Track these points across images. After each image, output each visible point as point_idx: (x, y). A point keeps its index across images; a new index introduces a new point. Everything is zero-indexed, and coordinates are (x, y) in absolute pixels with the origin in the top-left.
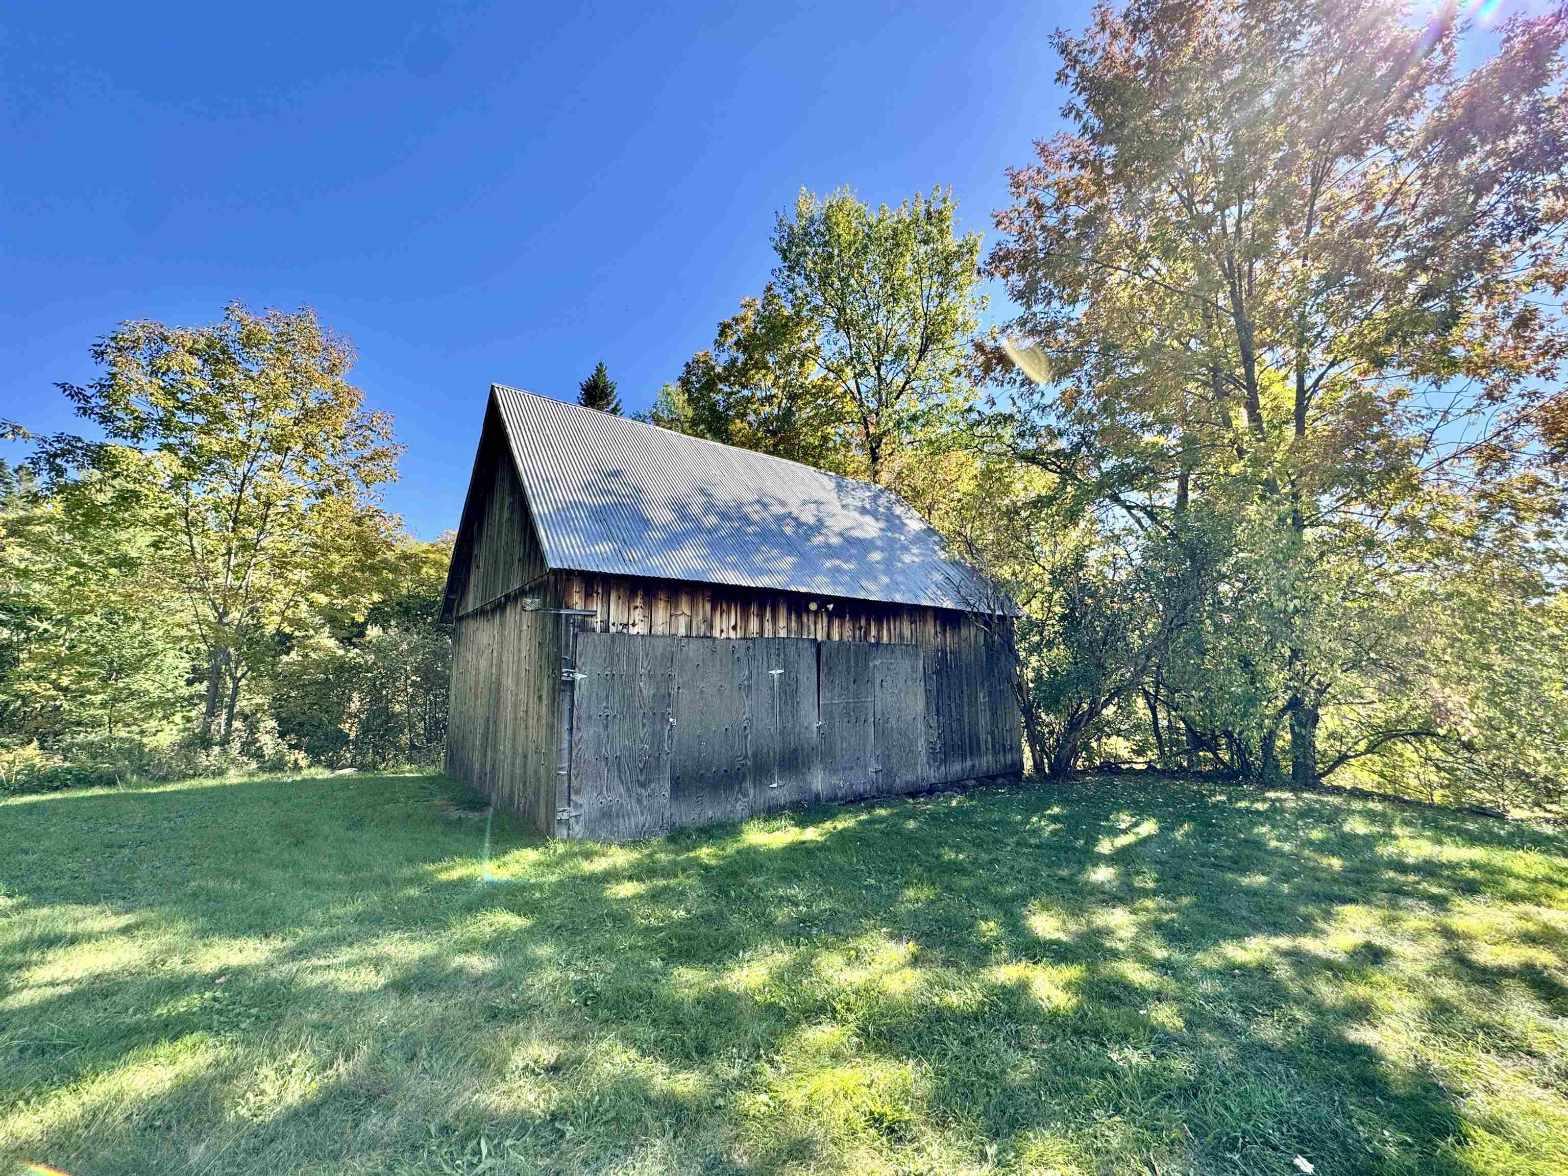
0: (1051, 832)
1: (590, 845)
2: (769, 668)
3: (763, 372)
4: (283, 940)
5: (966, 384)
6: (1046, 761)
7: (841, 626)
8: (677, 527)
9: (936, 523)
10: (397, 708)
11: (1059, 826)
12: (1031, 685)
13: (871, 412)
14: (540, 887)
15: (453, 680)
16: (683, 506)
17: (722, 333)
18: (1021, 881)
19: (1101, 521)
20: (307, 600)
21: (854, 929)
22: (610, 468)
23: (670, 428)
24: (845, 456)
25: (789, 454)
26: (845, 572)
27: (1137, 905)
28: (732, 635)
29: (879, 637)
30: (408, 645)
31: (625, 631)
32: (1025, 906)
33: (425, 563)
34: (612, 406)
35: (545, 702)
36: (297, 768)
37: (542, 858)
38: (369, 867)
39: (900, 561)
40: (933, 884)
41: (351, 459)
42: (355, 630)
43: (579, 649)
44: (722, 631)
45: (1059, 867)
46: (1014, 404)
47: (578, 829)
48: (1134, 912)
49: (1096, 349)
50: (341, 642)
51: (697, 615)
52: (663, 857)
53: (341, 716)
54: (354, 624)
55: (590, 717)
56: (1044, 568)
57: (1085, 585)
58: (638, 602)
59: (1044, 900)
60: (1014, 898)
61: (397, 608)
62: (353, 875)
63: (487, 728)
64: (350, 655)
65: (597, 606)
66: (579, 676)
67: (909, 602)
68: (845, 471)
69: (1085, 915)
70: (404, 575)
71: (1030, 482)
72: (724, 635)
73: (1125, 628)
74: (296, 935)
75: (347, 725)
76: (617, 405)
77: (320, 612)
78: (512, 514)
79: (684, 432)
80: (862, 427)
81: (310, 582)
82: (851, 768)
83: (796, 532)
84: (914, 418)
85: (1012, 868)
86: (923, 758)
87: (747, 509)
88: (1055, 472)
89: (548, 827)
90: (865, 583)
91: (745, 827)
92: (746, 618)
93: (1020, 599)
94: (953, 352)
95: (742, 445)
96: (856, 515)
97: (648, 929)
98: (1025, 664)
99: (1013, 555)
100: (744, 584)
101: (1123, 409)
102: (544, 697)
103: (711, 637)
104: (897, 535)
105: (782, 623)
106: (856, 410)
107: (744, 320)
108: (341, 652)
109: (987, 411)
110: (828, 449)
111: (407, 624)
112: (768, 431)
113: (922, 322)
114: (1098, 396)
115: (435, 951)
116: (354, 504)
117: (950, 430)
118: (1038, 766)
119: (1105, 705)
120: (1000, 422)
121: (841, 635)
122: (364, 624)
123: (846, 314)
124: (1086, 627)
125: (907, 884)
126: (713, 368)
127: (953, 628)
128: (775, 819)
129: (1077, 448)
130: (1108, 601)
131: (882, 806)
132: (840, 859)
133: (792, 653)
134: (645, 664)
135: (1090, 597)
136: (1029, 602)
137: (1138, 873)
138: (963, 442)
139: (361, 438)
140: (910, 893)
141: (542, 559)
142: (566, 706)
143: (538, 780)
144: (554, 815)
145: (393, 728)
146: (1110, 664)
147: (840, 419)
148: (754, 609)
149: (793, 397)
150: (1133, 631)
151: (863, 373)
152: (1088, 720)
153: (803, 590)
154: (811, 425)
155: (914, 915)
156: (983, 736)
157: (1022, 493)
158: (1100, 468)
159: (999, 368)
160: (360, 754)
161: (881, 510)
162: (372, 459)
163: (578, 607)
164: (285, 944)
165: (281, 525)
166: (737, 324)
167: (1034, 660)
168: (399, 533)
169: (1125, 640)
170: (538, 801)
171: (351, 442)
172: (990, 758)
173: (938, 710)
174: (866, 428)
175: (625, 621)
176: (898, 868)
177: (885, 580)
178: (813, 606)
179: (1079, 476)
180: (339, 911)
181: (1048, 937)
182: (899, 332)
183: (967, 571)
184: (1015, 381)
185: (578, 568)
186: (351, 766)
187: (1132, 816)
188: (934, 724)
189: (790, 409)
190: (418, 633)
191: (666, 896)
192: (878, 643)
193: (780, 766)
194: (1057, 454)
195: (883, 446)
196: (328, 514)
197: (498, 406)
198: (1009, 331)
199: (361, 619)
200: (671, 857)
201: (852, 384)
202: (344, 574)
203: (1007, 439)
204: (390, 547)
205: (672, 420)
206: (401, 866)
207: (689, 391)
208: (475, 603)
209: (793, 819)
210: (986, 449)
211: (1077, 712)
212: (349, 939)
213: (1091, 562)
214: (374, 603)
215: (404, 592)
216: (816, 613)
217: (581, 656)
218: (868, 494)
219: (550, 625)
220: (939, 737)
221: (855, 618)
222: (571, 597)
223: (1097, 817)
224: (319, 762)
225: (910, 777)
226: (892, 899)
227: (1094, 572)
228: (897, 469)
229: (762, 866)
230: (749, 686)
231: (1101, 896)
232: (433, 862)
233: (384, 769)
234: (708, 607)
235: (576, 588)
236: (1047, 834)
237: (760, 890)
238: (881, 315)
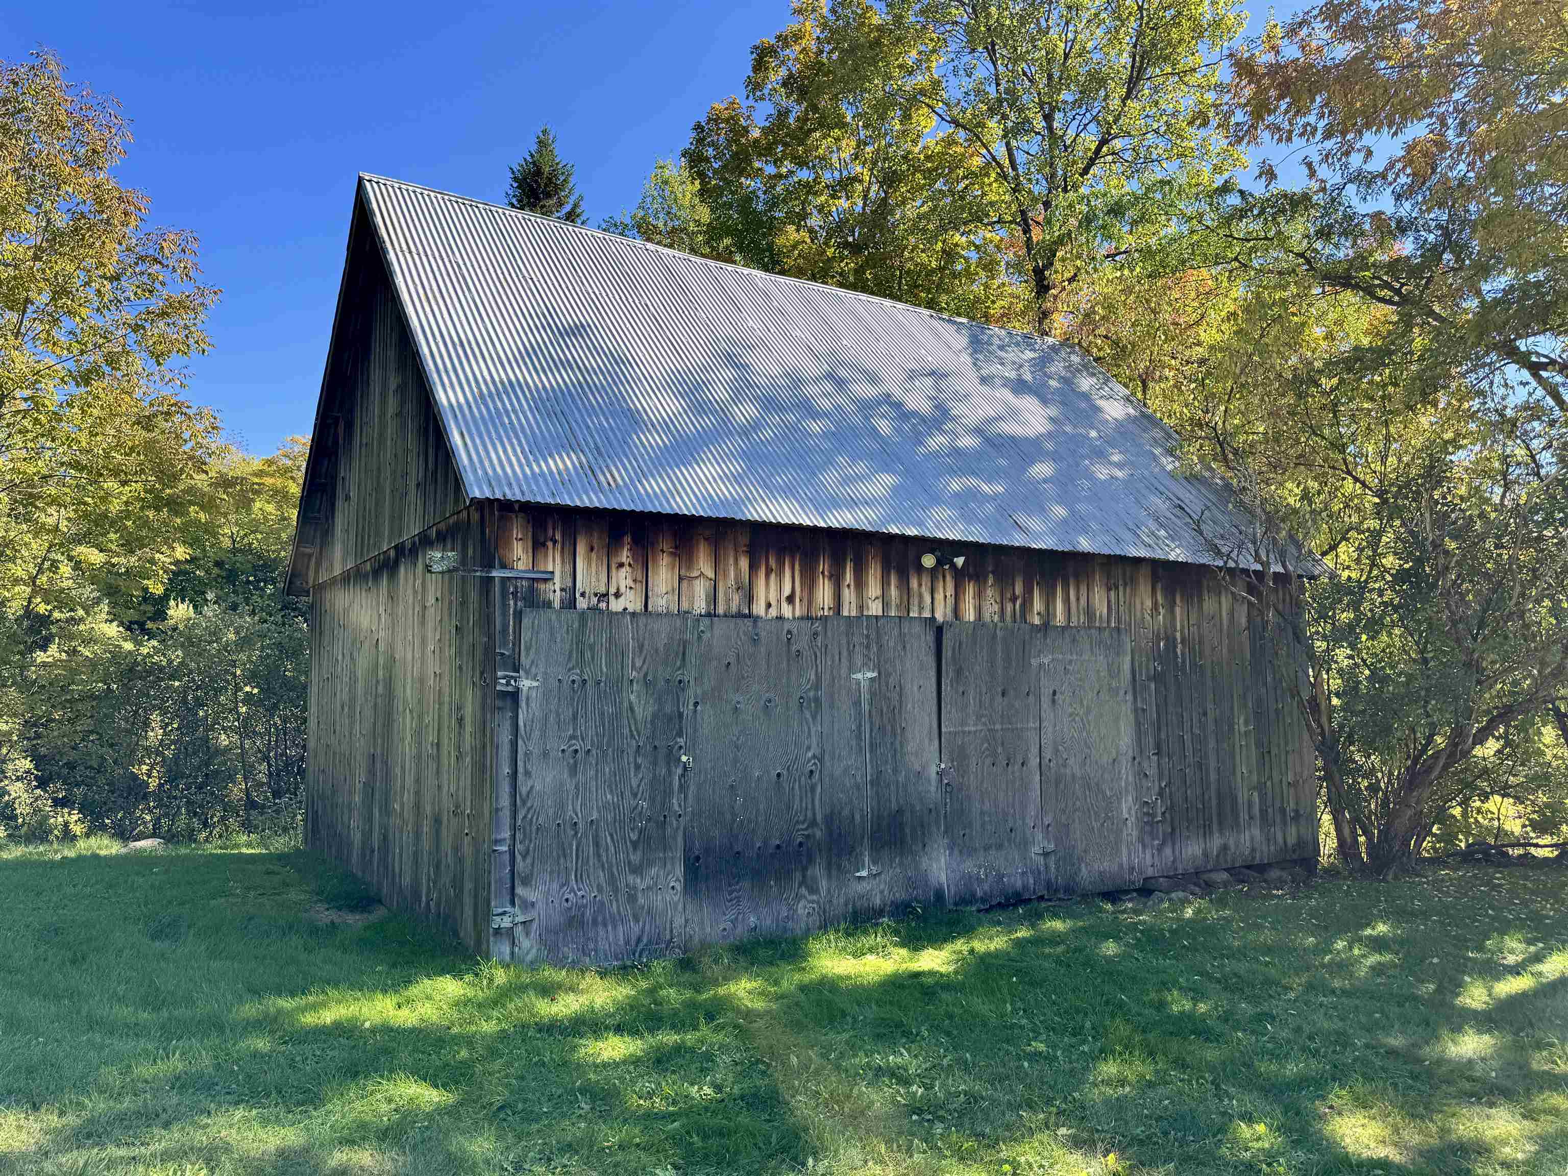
0: (1372, 968)
1: (551, 974)
2: (851, 669)
3: (837, 132)
4: (62, 1114)
5: (1218, 141)
6: (1362, 839)
7: (979, 595)
8: (689, 425)
9: (1155, 404)
10: (224, 740)
11: (1387, 957)
12: (1335, 701)
13: (1035, 200)
14: (469, 1041)
15: (313, 690)
16: (698, 387)
17: (760, 65)
18: (1315, 1054)
19: (1481, 393)
20: (70, 559)
21: (1008, 1128)
22: (568, 319)
23: (671, 246)
24: (987, 287)
25: (883, 289)
26: (988, 498)
27: (1537, 1102)
28: (787, 611)
29: (1048, 614)
30: (237, 633)
31: (603, 605)
32: (1323, 1098)
33: (257, 493)
34: (567, 208)
35: (469, 728)
36: (68, 836)
37: (470, 993)
38: (189, 1001)
39: (1091, 477)
40: (1151, 1054)
41: (128, 316)
42: (150, 608)
43: (525, 636)
44: (769, 605)
45: (1387, 1029)
46: (1312, 173)
47: (527, 944)
48: (1529, 1115)
49: (1477, 60)
50: (128, 629)
51: (725, 576)
52: (673, 995)
53: (133, 751)
54: (147, 598)
55: (545, 754)
56: (1363, 484)
57: (1446, 515)
58: (625, 556)
59: (1359, 1088)
60: (1302, 1082)
61: (216, 571)
62: (165, 1014)
63: (372, 772)
64: (144, 651)
65: (554, 563)
66: (526, 684)
67: (1106, 551)
68: (986, 316)
69: (1437, 1117)
70: (225, 515)
71: (1339, 323)
72: (773, 612)
73: (1522, 595)
74: (80, 1106)
75: (145, 768)
76: (576, 206)
77: (93, 581)
78: (402, 404)
79: (693, 251)
80: (1018, 232)
81: (74, 530)
82: (1000, 847)
83: (898, 430)
84: (1116, 210)
85: (1298, 1030)
86: (1131, 831)
87: (811, 390)
88: (1390, 302)
89: (478, 942)
90: (1022, 519)
91: (814, 946)
92: (810, 584)
93: (1315, 544)
94: (1191, 79)
95: (799, 273)
96: (1007, 394)
97: (650, 1117)
98: (1325, 662)
99: (1303, 461)
100: (807, 522)
101: (1530, 176)
102: (468, 720)
103: (750, 616)
104: (1082, 431)
105: (873, 589)
106: (1007, 198)
107: (797, 37)
108: (128, 646)
109: (1258, 189)
110: (955, 275)
111: (233, 598)
112: (846, 245)
113: (1133, 24)
114: (1479, 151)
115: (302, 1141)
116: (138, 394)
117: (1185, 229)
118: (1346, 848)
119: (1480, 738)
120: (1283, 211)
121: (979, 610)
122: (165, 597)
123: (988, 16)
124: (1446, 594)
125: (1104, 1053)
126: (746, 130)
127: (1187, 600)
128: (866, 933)
129: (1433, 254)
130: (1489, 544)
131: (1055, 916)
132: (981, 1006)
133: (890, 641)
134: (638, 664)
135: (1454, 538)
136: (1333, 547)
137: (1539, 1046)
138: (1212, 251)
139: (145, 279)
140: (1110, 1068)
141: (457, 483)
142: (505, 737)
143: (460, 860)
144: (488, 922)
145: (217, 772)
146: (1491, 661)
147: (978, 217)
148: (824, 566)
149: (890, 180)
150: (1538, 601)
151: (1023, 127)
152: (1446, 767)
153: (912, 532)
154: (924, 231)
155: (1118, 1106)
156: (1243, 795)
157: (1324, 344)
158: (1478, 293)
159: (1283, 105)
160: (166, 815)
161: (1053, 383)
162: (164, 314)
163: (521, 566)
164: (64, 1120)
165: (23, 432)
166: (787, 45)
167: (1342, 654)
168: (214, 442)
169: (1522, 617)
170: (459, 896)
171: (129, 286)
172: (1256, 832)
173: (1158, 746)
174: (1027, 230)
175: (603, 590)
176: (1088, 1025)
177: (1060, 511)
178: (928, 561)
179: (1437, 308)
180: (145, 1070)
181: (1366, 1154)
182: (1090, 45)
183: (1216, 492)
184: (1315, 129)
185: (519, 497)
186: (154, 835)
187: (1529, 942)
188: (1152, 771)
189: (885, 200)
190: (253, 613)
191: (681, 1061)
192: (1046, 626)
193: (872, 838)
194: (1394, 266)
195: (1058, 265)
196: (96, 412)
197: (372, 213)
198: (1304, 32)
199: (158, 590)
200: (688, 994)
201: (1000, 150)
202: (128, 515)
203: (1298, 243)
204: (200, 466)
205: (674, 230)
206: (241, 1000)
207: (701, 175)
208: (344, 560)
209: (896, 932)
210: (1256, 264)
211: (1424, 750)
212: (164, 1116)
213: (1457, 472)
214: (177, 563)
215: (227, 543)
216: (933, 571)
217: (528, 649)
218: (1029, 355)
219: (473, 596)
220: (1161, 794)
221: (1004, 579)
222: (508, 544)
223: (1462, 943)
224: (103, 828)
225: (1106, 865)
226: (1076, 1077)
227: (1463, 490)
228: (1085, 306)
229: (844, 1014)
230: (817, 700)
231: (1467, 1086)
232: (293, 994)
233: (207, 840)
234: (744, 563)
235: (516, 533)
236: (1362, 972)
237: (842, 1055)
238: (1054, 16)
